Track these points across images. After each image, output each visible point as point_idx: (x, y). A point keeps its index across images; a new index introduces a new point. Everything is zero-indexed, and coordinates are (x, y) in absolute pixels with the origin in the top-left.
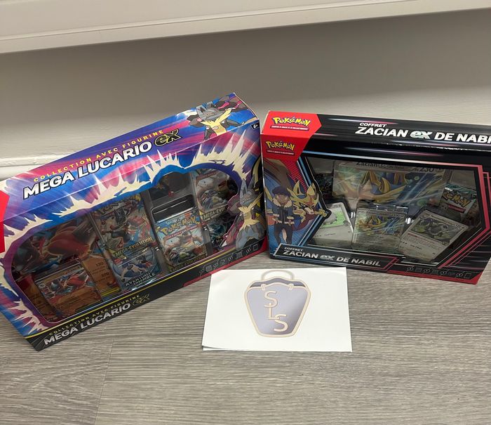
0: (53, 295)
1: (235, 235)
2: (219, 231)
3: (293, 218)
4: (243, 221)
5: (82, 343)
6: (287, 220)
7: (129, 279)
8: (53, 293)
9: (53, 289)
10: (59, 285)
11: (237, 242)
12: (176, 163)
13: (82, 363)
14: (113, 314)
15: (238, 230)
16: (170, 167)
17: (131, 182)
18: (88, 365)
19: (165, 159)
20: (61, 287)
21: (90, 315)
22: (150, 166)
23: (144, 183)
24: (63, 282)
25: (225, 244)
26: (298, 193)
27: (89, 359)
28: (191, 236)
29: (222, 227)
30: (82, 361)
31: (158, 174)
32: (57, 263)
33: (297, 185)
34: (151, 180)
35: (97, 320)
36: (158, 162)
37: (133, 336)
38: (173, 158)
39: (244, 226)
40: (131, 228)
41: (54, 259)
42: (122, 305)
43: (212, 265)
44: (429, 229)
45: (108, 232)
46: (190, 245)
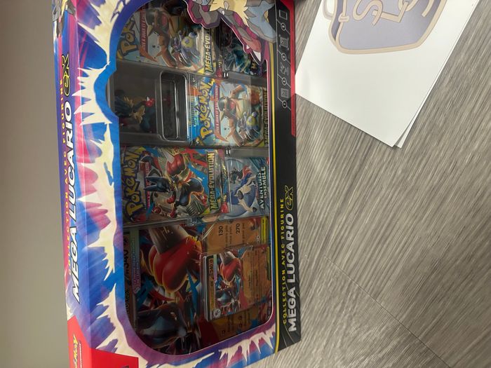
0: (236, 304)
1: (251, 34)
2: (240, 58)
4: (234, 14)
5: (312, 292)
7: (256, 201)
8: (233, 301)
9: (227, 301)
10: (226, 292)
11: (263, 37)
12: (94, 74)
13: (338, 309)
14: (293, 239)
15: (245, 28)
16: (97, 85)
17: (99, 152)
18: (344, 303)
19: (83, 88)
20: (230, 289)
21: (281, 268)
22: (85, 115)
23: (108, 134)
24: (223, 286)
25: (258, 55)
27: (337, 298)
28: (229, 100)
29: (236, 52)
30: (335, 307)
31: (101, 107)
32: (197, 284)
34: (108, 122)
35: (292, 261)
36: (84, 100)
37: (331, 230)
38: (85, 75)
39: (243, 16)
40: (184, 175)
41: (189, 286)
42: (286, 224)
43: (281, 86)
45: (175, 209)
46: (241, 106)
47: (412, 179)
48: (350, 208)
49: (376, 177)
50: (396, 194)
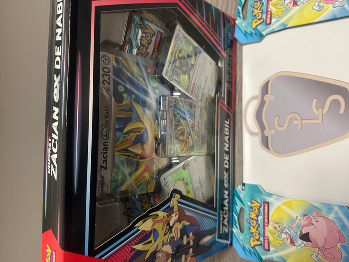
3: (185, 237)
6: (188, 243)
26: (151, 242)
33: (139, 247)
44: (184, 69)
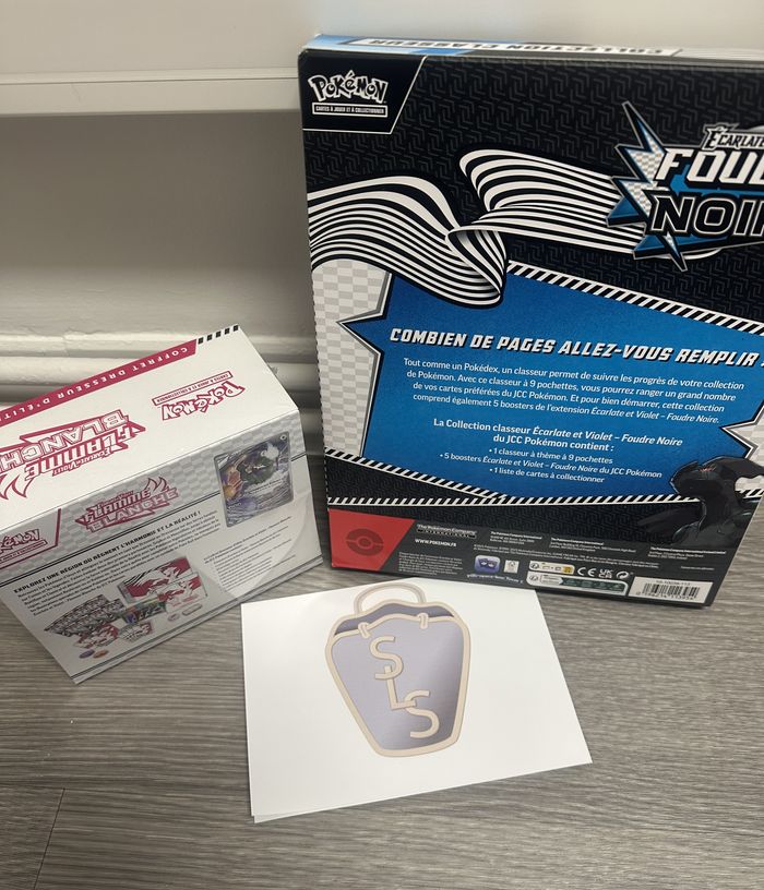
47: (236, 875)
48: (159, 799)
49: (222, 820)
50: (207, 862)
